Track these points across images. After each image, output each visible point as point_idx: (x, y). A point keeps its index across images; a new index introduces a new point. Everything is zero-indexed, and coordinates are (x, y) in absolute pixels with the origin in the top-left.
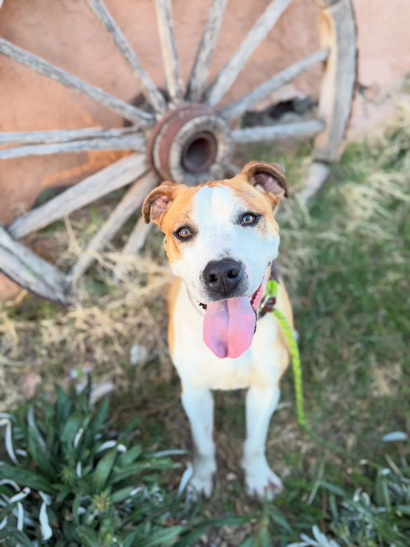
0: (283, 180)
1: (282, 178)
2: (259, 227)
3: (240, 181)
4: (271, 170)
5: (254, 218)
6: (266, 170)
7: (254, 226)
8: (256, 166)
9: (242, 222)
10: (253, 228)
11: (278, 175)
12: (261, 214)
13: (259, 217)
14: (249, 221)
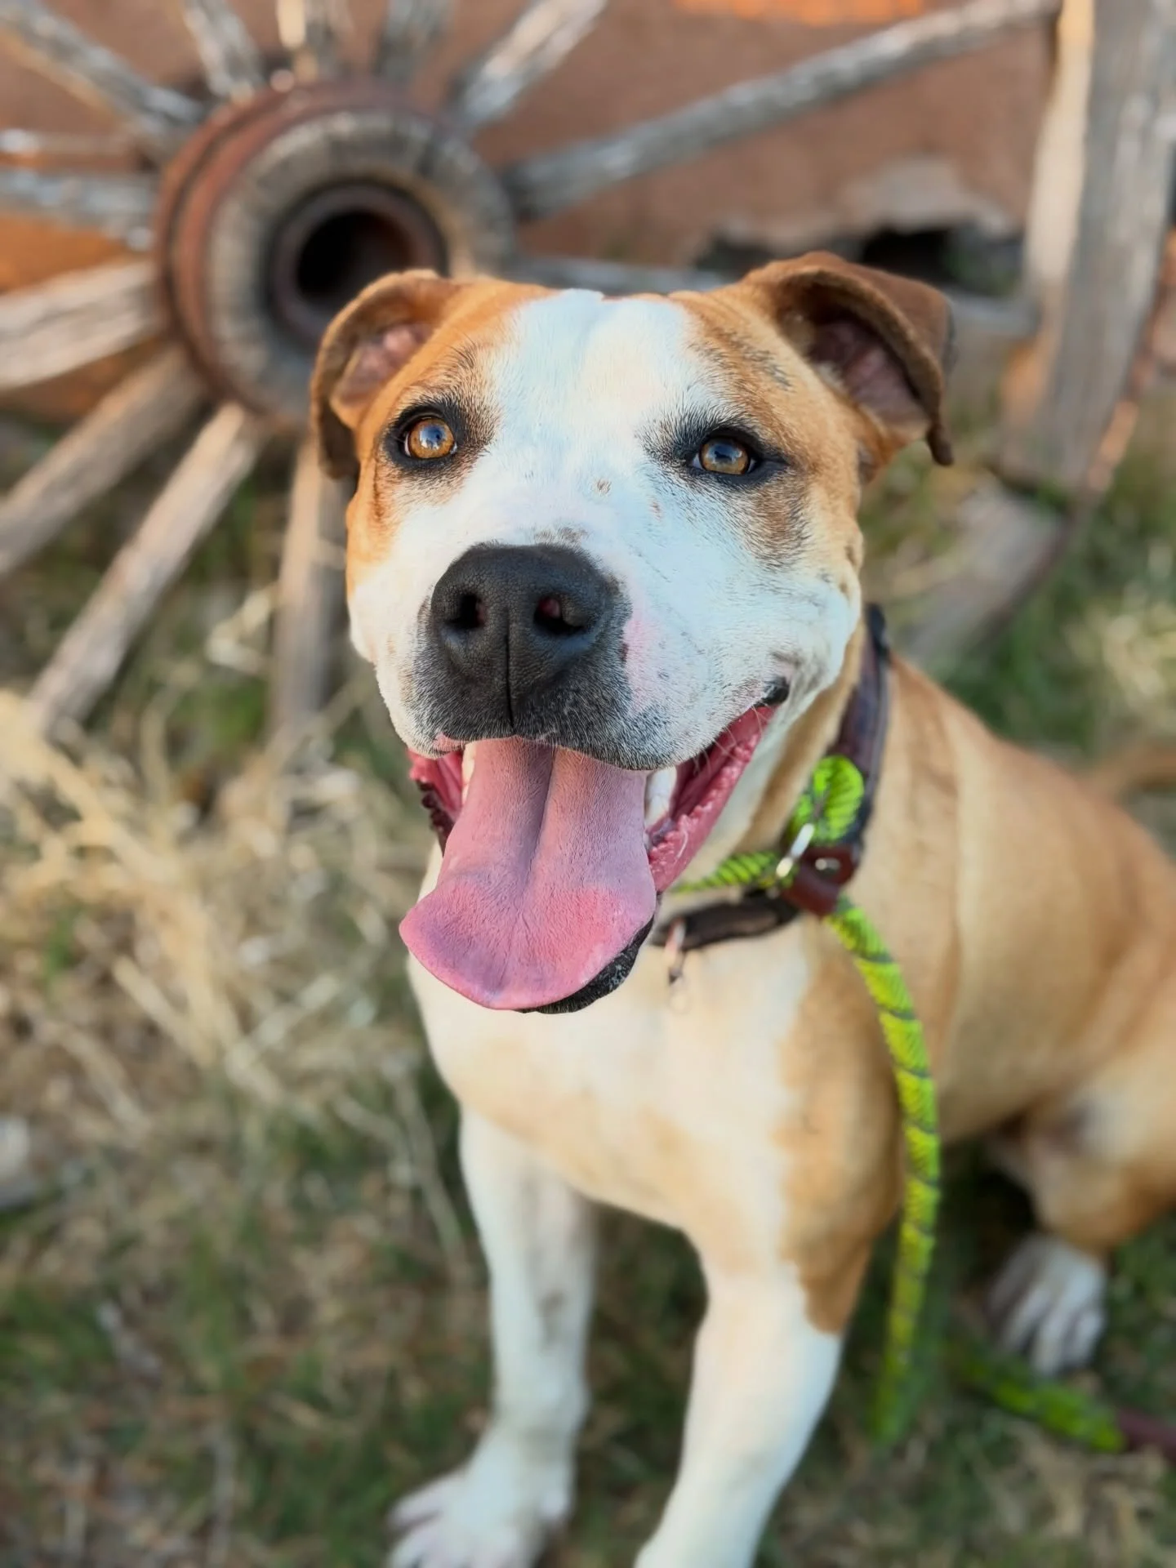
0: (929, 374)
1: (923, 363)
2: (762, 504)
3: (738, 306)
4: (883, 314)
5: (752, 462)
6: (859, 309)
7: (738, 490)
8: (821, 275)
9: (696, 459)
10: (734, 495)
11: (907, 344)
12: (792, 457)
13: (778, 466)
14: (725, 465)
